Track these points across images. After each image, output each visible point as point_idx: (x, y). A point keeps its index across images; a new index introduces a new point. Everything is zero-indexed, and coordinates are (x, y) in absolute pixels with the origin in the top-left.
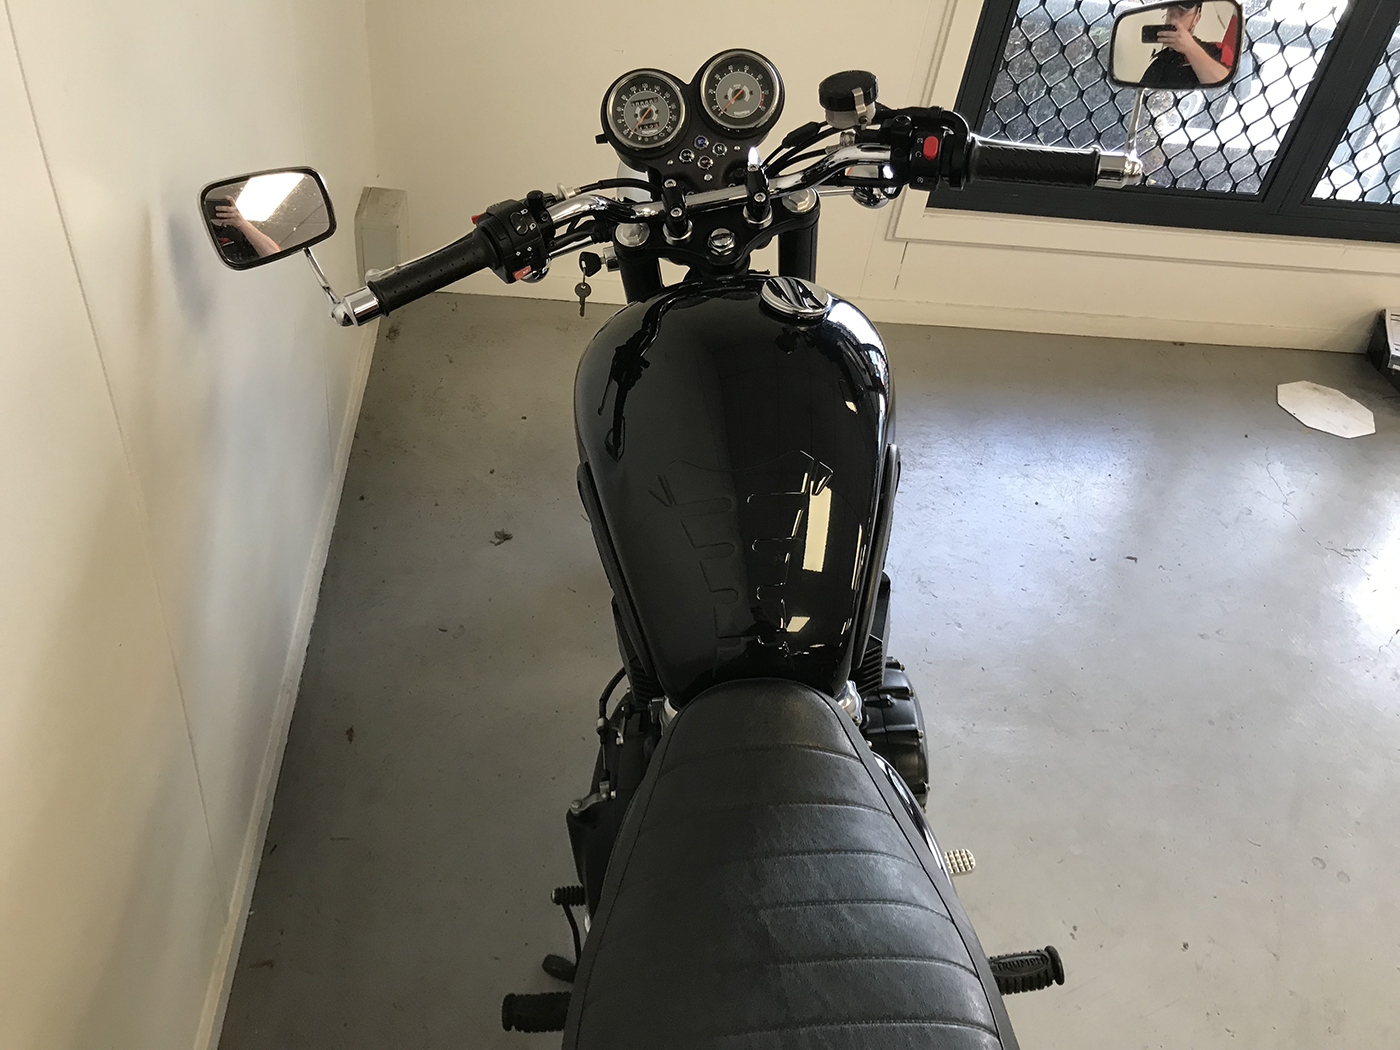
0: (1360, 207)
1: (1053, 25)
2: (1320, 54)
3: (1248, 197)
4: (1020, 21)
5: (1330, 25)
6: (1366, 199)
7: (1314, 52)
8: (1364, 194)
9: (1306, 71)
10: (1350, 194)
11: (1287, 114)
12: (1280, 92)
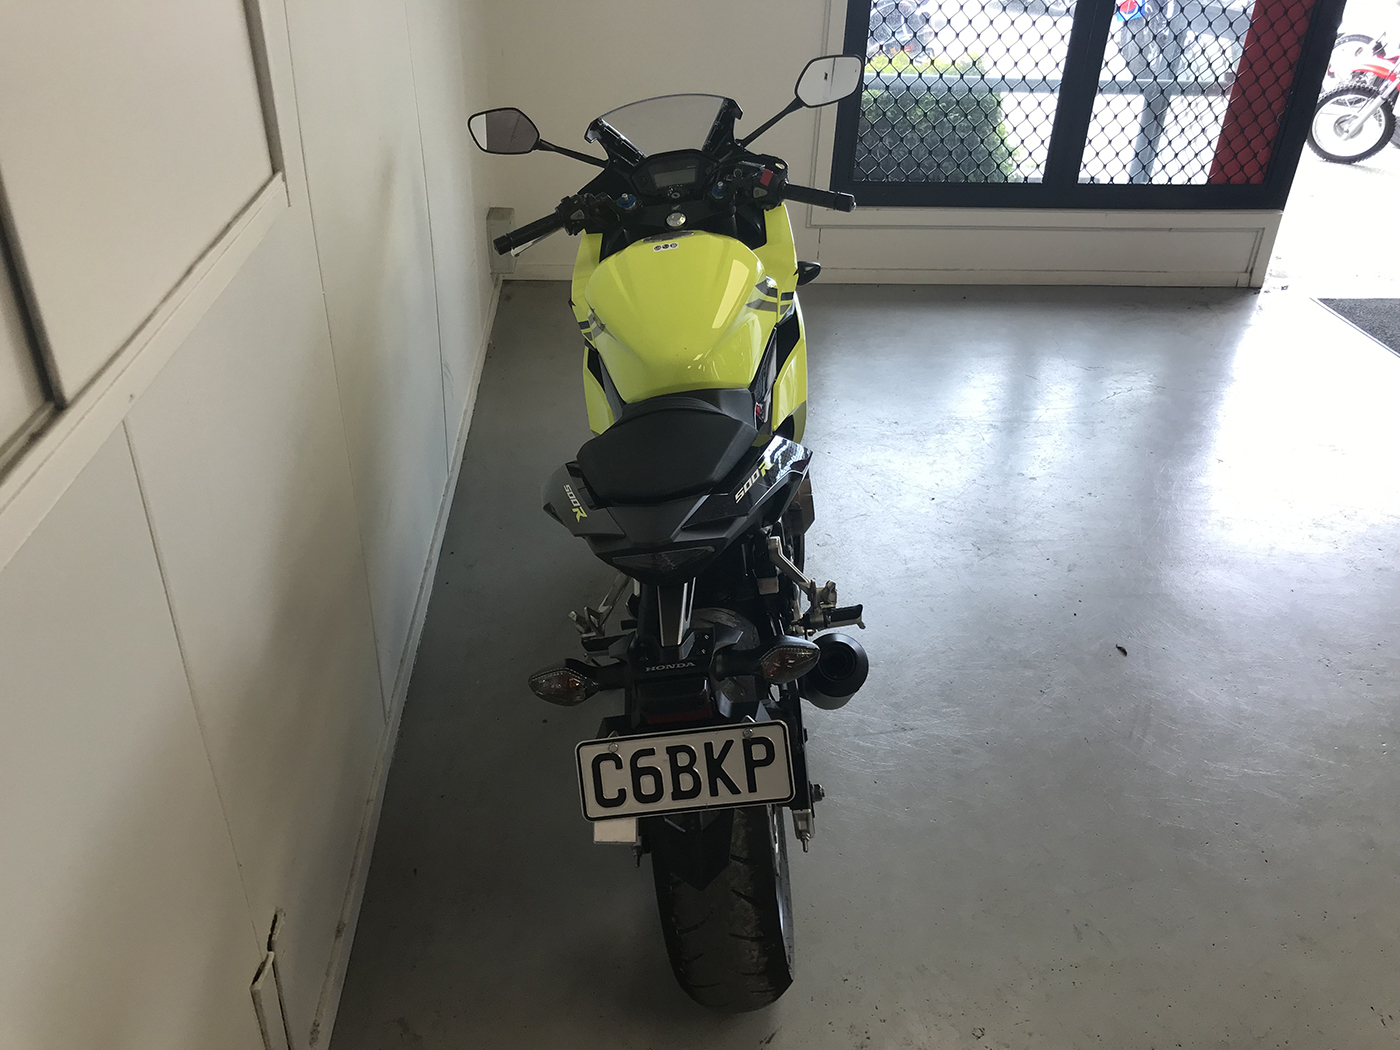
0: (1111, 188)
1: (887, 88)
2: (1057, 95)
3: (1035, 185)
4: (866, 87)
5: (1057, 76)
6: (1116, 181)
7: (1052, 91)
8: (1112, 179)
9: (1051, 102)
10: (1104, 179)
11: (1046, 130)
12: (1037, 117)
